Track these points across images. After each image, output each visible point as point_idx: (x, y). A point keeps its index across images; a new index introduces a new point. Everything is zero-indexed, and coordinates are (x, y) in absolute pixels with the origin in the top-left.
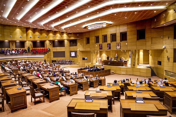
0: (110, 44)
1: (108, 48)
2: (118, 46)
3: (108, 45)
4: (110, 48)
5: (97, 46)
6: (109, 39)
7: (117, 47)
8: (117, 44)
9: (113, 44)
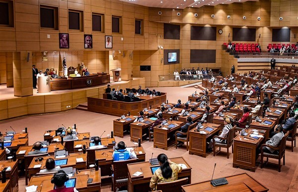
0: (91, 36)
1: (86, 45)
2: (109, 42)
3: (87, 38)
4: (91, 45)
5: (49, 36)
6: (88, 24)
7: (107, 43)
8: (107, 37)
9: (97, 37)
